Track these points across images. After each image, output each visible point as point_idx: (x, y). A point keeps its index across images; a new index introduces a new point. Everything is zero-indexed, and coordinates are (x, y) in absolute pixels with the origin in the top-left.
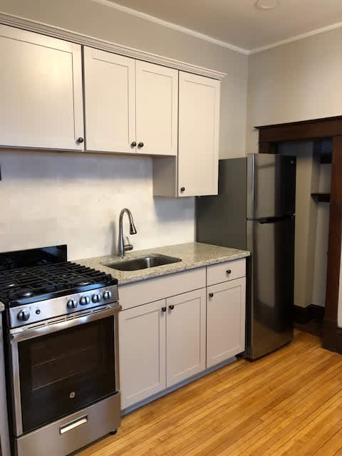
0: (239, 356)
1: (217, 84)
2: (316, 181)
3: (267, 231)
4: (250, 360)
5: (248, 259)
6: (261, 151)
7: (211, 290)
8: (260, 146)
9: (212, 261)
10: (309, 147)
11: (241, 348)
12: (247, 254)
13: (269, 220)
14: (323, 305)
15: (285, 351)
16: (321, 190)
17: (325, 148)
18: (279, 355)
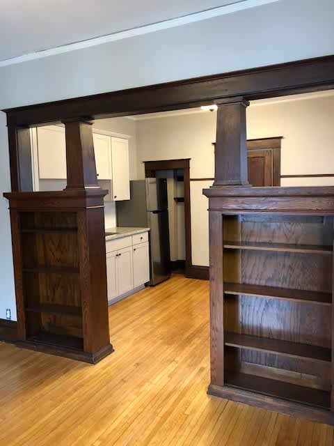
0: (146, 285)
1: (126, 141)
2: (175, 192)
3: (154, 218)
4: (152, 286)
5: (149, 232)
6: (147, 177)
7: (134, 247)
8: (146, 173)
9: (135, 232)
10: (171, 173)
11: (147, 279)
12: (148, 229)
13: (154, 212)
14: (185, 259)
15: (169, 281)
16: (179, 196)
17: (179, 173)
18: (165, 283)
